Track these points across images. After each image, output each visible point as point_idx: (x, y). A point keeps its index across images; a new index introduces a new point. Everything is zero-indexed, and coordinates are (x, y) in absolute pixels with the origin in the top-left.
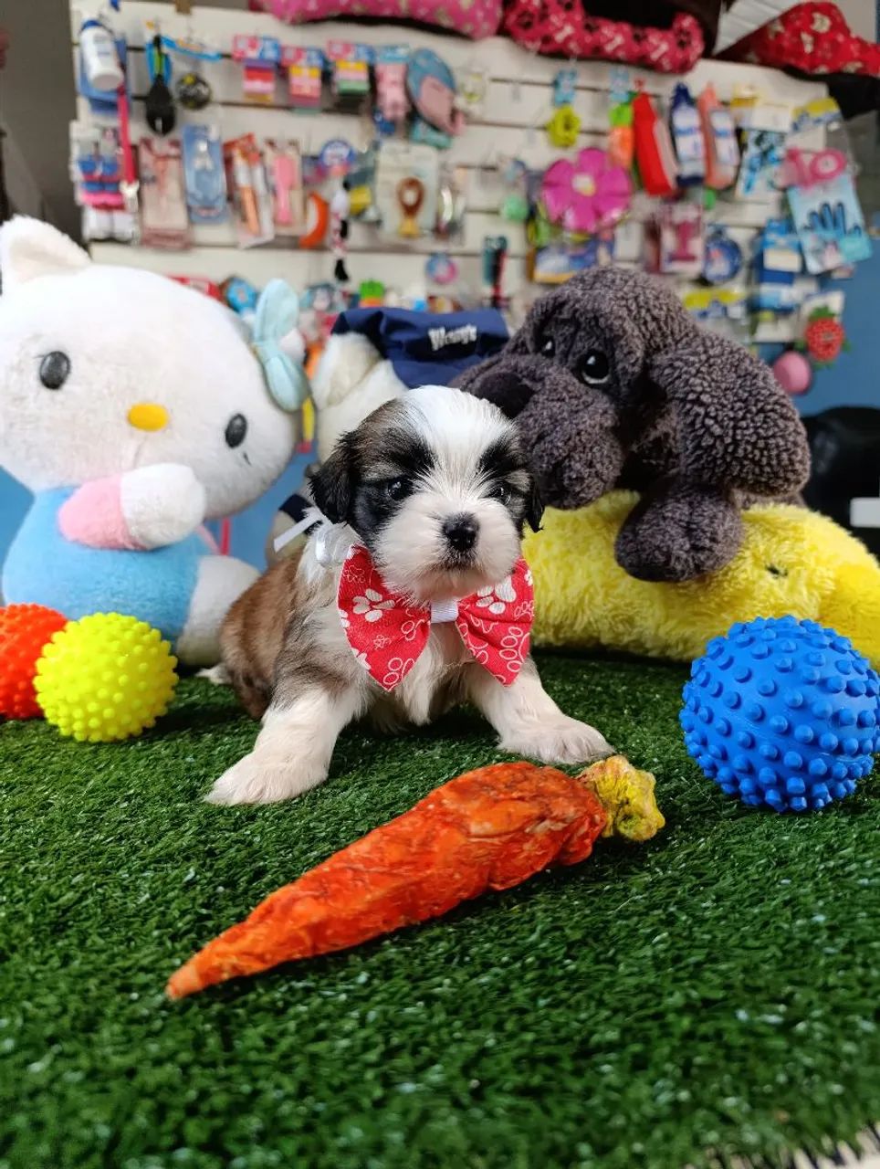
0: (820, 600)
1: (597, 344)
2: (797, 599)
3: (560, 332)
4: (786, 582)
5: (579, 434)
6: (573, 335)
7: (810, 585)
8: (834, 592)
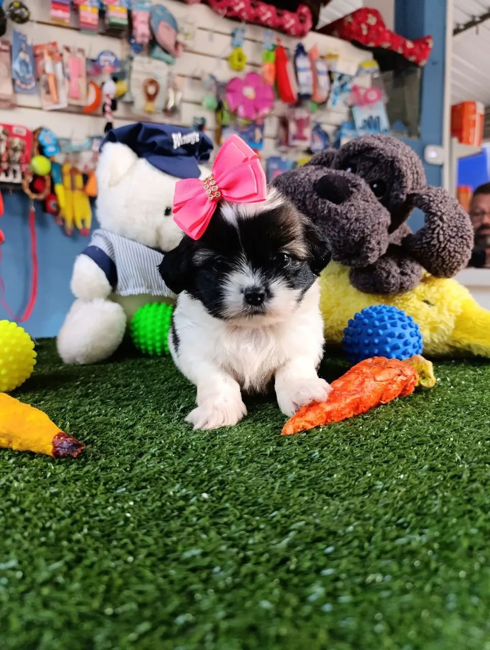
0: (455, 318)
1: (384, 177)
2: (443, 318)
3: (363, 163)
4: (435, 308)
5: (379, 224)
6: (371, 168)
7: (449, 310)
8: (462, 314)
